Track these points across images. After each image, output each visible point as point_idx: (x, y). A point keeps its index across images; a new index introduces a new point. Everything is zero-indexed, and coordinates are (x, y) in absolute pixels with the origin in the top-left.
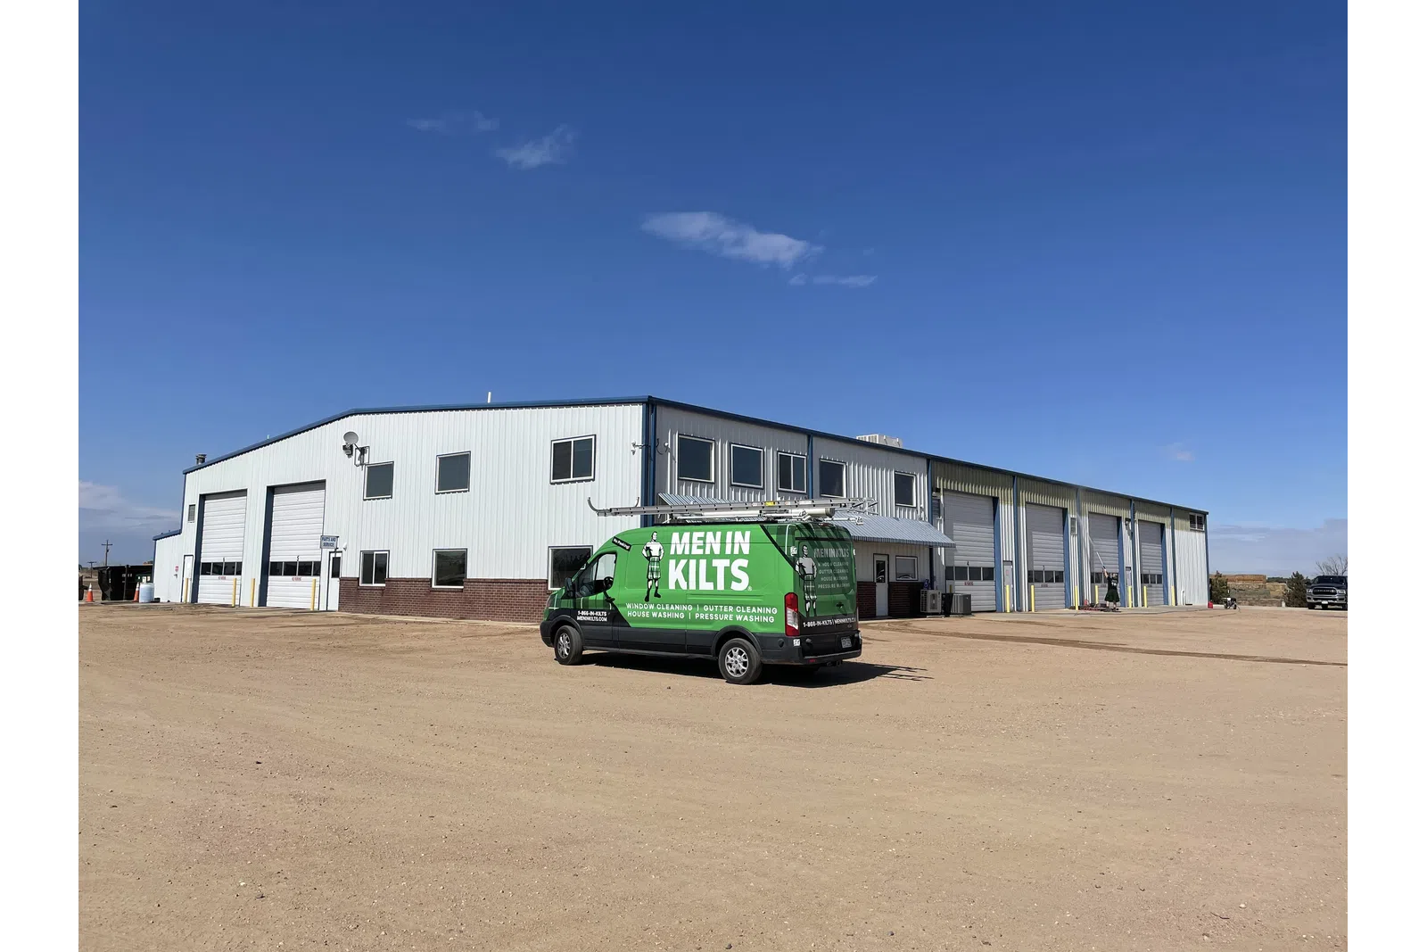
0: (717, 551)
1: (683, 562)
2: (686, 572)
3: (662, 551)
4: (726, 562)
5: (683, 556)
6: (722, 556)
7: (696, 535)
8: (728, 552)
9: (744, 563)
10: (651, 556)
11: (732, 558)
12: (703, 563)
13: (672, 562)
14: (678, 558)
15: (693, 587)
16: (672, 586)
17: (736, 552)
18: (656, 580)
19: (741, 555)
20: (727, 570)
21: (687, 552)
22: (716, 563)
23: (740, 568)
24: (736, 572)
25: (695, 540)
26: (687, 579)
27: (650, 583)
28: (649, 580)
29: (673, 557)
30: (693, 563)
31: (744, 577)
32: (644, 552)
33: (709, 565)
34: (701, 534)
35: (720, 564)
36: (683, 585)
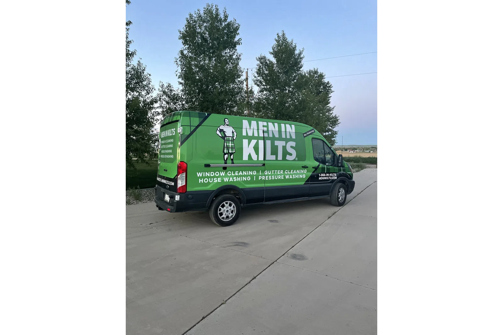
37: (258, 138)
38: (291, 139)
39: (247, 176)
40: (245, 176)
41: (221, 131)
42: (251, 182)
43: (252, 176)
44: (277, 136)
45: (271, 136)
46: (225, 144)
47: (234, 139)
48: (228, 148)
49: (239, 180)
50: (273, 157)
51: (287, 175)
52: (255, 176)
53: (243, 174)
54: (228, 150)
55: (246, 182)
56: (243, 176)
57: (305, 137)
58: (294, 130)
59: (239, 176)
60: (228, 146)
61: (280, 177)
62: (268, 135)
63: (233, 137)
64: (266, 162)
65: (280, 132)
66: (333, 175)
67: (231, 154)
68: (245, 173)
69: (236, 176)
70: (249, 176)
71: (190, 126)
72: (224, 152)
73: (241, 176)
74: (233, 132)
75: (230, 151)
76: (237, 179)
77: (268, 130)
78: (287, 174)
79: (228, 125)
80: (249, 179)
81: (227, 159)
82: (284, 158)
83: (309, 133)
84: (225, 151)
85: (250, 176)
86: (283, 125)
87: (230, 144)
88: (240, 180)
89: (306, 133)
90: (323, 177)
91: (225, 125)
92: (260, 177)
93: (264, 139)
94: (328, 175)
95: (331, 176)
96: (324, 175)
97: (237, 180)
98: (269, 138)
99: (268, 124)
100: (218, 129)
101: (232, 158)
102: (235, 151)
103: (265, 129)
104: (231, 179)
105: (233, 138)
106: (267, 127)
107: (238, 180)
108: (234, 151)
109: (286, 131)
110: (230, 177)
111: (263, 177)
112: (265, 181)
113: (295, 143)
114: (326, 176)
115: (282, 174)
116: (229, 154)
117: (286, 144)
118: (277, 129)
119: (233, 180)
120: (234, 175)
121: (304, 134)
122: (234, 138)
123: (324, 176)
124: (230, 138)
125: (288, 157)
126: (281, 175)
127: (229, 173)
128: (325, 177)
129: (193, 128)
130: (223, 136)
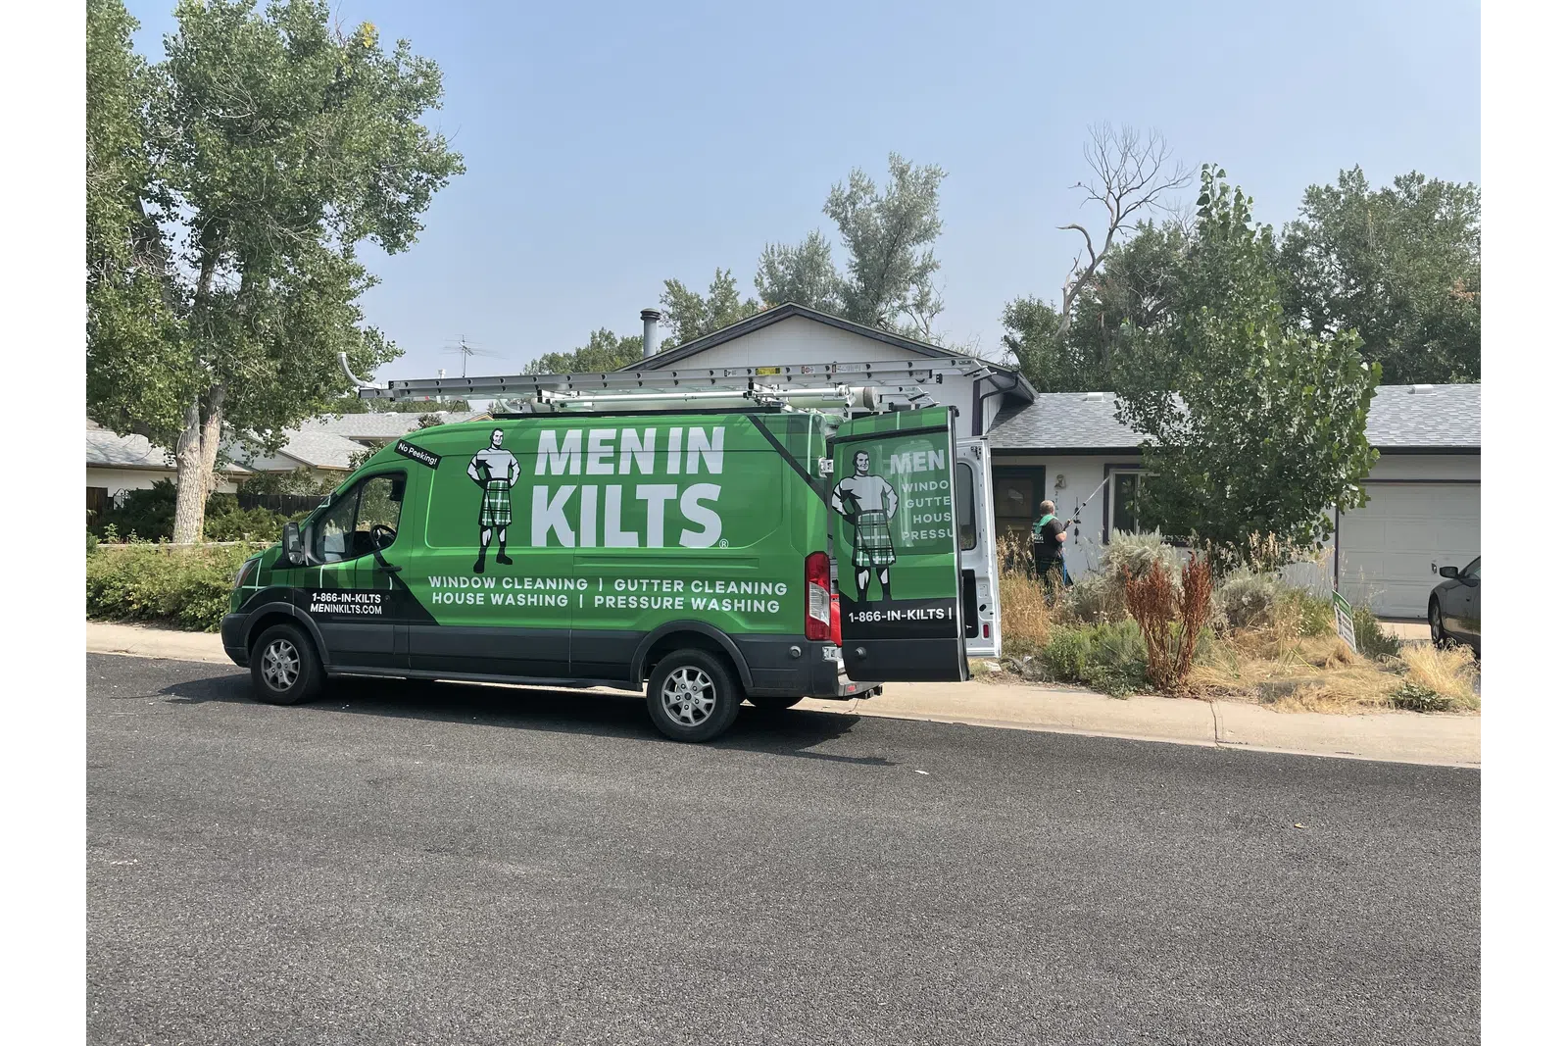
0: (646, 467)
1: (565, 492)
2: (572, 511)
3: (516, 469)
4: (670, 491)
5: (566, 478)
6: (660, 477)
7: (596, 434)
8: (673, 467)
9: (712, 492)
10: (489, 477)
11: (683, 481)
12: (614, 493)
13: (540, 492)
14: (553, 483)
15: (588, 541)
16: (539, 539)
17: (692, 468)
18: (500, 528)
19: (703, 476)
20: (672, 507)
21: (575, 470)
22: (642, 491)
23: (702, 502)
24: (690, 510)
25: (593, 445)
26: (575, 525)
27: (487, 534)
28: (484, 529)
29: (540, 480)
30: (589, 493)
31: (713, 523)
32: (472, 471)
33: (628, 498)
34: (610, 434)
35: (655, 496)
36: (566, 538)
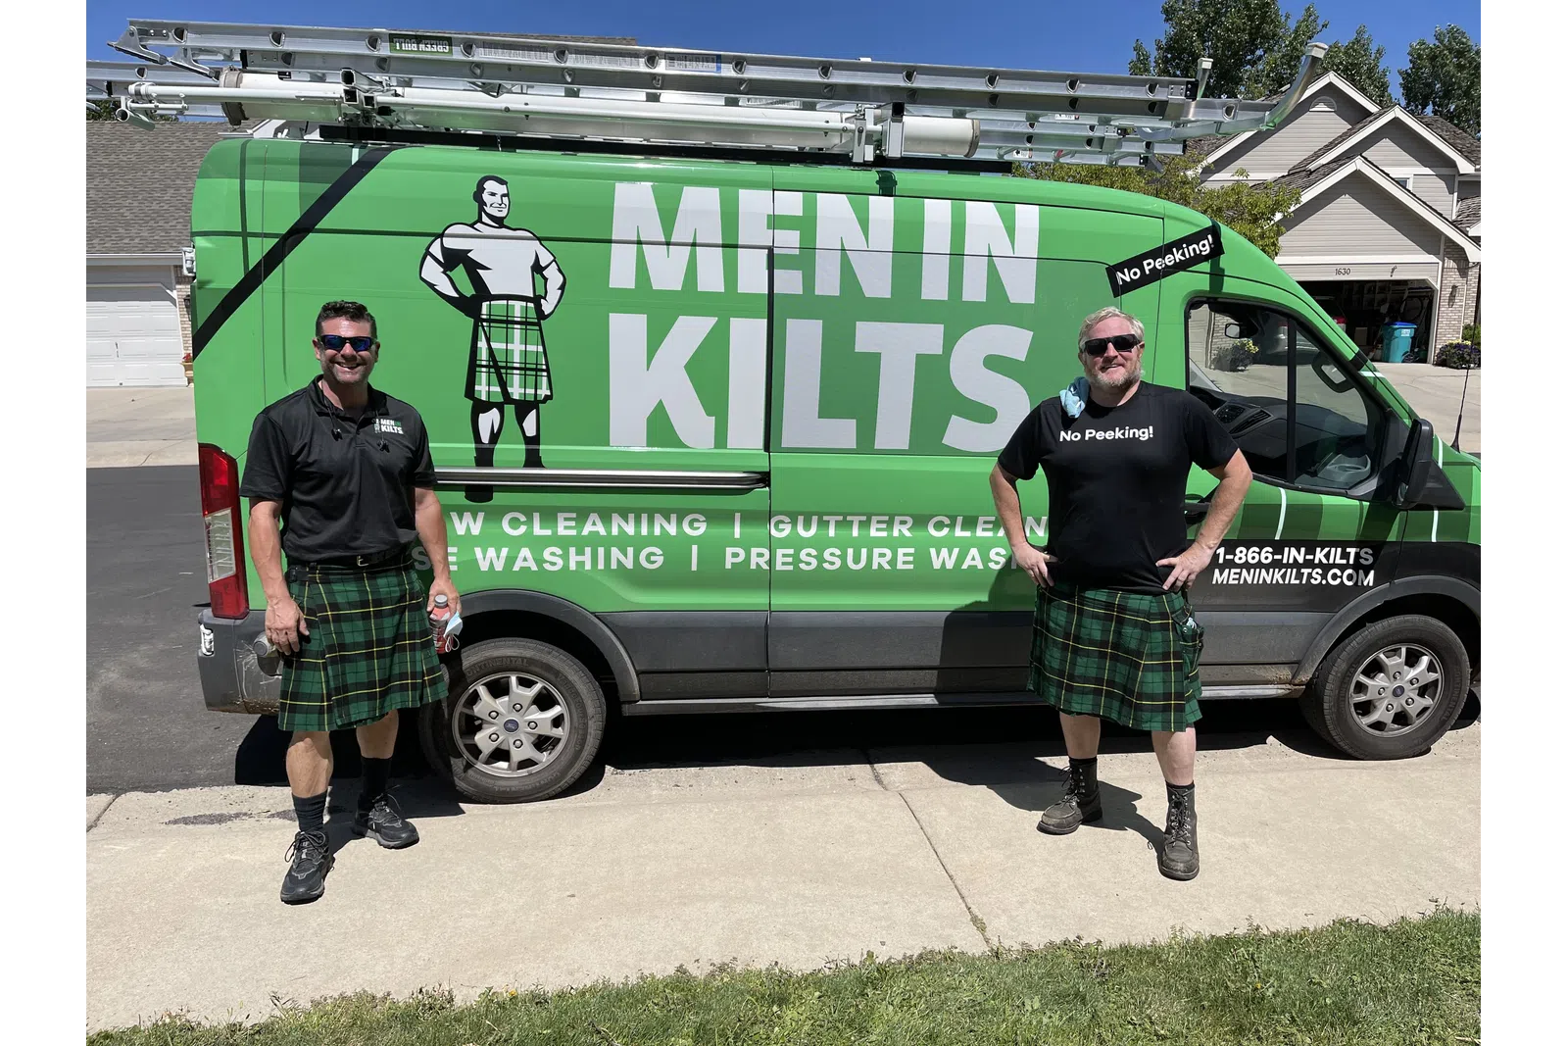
37: (727, 305)
38: (997, 308)
39: (639, 543)
40: (622, 542)
41: (453, 260)
42: (673, 576)
43: (676, 550)
44: (877, 282)
45: (828, 283)
46: (482, 344)
47: (541, 315)
48: (499, 369)
49: (581, 564)
50: (845, 432)
51: (939, 544)
52: (695, 548)
53: (609, 532)
54: (503, 385)
55: (639, 578)
56: (608, 542)
57: (1120, 290)
58: (1028, 242)
59: (580, 544)
60: (500, 357)
61: (882, 555)
62: (809, 281)
63: (537, 300)
64: (779, 461)
65: (908, 253)
66: (1345, 555)
67: (523, 408)
68: (619, 526)
69: (564, 543)
70: (651, 540)
71: (245, 234)
72: (470, 392)
73: (594, 541)
74: (537, 268)
75: (516, 392)
76: (565, 557)
77: (808, 248)
78: (949, 543)
79: (499, 222)
80: (654, 559)
81: (495, 437)
82: (927, 436)
83: (1169, 260)
84: (482, 390)
85: (663, 541)
86: (937, 213)
87: (517, 347)
88: (588, 567)
89: (1136, 262)
90: (1247, 566)
91: (480, 220)
92: (729, 551)
93: (772, 307)
94: (1292, 554)
95: (1320, 565)
96: (1266, 555)
97: (566, 566)
98: (808, 305)
99: (810, 209)
100: (436, 250)
101: (531, 432)
102: (550, 388)
103: (788, 240)
104: (525, 558)
105: (538, 308)
106: (806, 224)
107: (573, 566)
108: (544, 391)
109: (957, 255)
110: (516, 544)
111: (754, 551)
112: (769, 580)
113: (1027, 336)
114: (1277, 564)
115: (903, 542)
116: (510, 409)
117: (950, 342)
118: (883, 235)
119: (540, 561)
120: (548, 532)
121: (1112, 271)
122: (547, 307)
123: (1260, 565)
124: (518, 305)
125: (959, 432)
126: (894, 545)
127: (515, 523)
128: (1267, 567)
129: (258, 250)
130: (469, 291)
